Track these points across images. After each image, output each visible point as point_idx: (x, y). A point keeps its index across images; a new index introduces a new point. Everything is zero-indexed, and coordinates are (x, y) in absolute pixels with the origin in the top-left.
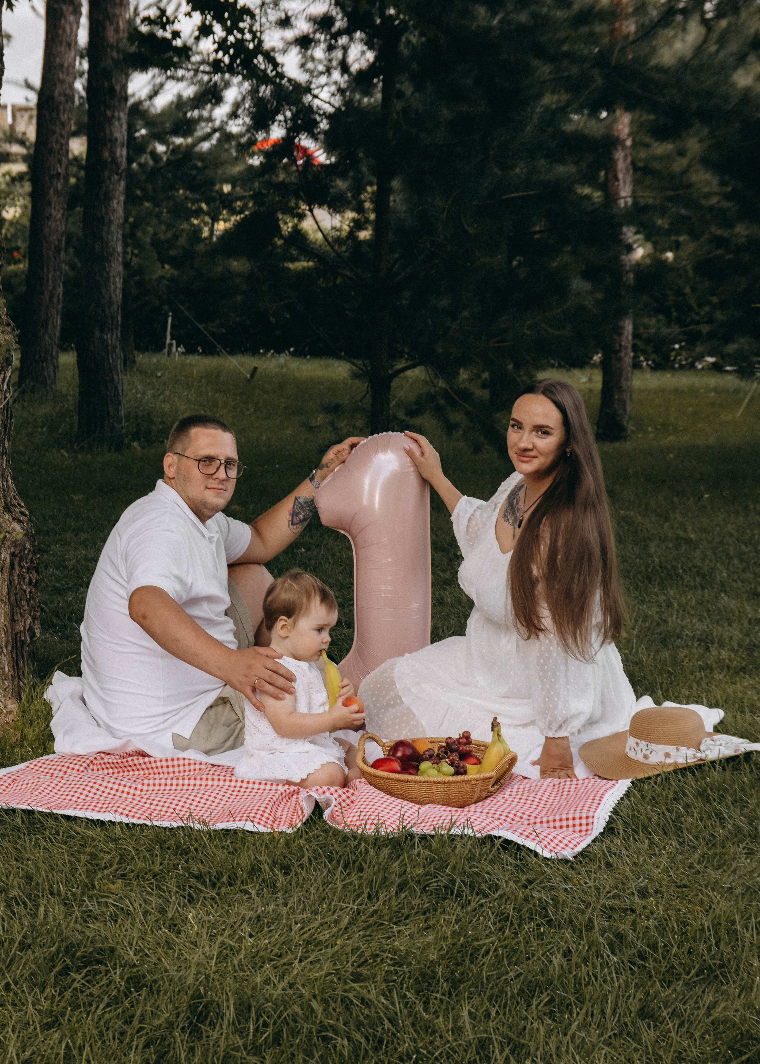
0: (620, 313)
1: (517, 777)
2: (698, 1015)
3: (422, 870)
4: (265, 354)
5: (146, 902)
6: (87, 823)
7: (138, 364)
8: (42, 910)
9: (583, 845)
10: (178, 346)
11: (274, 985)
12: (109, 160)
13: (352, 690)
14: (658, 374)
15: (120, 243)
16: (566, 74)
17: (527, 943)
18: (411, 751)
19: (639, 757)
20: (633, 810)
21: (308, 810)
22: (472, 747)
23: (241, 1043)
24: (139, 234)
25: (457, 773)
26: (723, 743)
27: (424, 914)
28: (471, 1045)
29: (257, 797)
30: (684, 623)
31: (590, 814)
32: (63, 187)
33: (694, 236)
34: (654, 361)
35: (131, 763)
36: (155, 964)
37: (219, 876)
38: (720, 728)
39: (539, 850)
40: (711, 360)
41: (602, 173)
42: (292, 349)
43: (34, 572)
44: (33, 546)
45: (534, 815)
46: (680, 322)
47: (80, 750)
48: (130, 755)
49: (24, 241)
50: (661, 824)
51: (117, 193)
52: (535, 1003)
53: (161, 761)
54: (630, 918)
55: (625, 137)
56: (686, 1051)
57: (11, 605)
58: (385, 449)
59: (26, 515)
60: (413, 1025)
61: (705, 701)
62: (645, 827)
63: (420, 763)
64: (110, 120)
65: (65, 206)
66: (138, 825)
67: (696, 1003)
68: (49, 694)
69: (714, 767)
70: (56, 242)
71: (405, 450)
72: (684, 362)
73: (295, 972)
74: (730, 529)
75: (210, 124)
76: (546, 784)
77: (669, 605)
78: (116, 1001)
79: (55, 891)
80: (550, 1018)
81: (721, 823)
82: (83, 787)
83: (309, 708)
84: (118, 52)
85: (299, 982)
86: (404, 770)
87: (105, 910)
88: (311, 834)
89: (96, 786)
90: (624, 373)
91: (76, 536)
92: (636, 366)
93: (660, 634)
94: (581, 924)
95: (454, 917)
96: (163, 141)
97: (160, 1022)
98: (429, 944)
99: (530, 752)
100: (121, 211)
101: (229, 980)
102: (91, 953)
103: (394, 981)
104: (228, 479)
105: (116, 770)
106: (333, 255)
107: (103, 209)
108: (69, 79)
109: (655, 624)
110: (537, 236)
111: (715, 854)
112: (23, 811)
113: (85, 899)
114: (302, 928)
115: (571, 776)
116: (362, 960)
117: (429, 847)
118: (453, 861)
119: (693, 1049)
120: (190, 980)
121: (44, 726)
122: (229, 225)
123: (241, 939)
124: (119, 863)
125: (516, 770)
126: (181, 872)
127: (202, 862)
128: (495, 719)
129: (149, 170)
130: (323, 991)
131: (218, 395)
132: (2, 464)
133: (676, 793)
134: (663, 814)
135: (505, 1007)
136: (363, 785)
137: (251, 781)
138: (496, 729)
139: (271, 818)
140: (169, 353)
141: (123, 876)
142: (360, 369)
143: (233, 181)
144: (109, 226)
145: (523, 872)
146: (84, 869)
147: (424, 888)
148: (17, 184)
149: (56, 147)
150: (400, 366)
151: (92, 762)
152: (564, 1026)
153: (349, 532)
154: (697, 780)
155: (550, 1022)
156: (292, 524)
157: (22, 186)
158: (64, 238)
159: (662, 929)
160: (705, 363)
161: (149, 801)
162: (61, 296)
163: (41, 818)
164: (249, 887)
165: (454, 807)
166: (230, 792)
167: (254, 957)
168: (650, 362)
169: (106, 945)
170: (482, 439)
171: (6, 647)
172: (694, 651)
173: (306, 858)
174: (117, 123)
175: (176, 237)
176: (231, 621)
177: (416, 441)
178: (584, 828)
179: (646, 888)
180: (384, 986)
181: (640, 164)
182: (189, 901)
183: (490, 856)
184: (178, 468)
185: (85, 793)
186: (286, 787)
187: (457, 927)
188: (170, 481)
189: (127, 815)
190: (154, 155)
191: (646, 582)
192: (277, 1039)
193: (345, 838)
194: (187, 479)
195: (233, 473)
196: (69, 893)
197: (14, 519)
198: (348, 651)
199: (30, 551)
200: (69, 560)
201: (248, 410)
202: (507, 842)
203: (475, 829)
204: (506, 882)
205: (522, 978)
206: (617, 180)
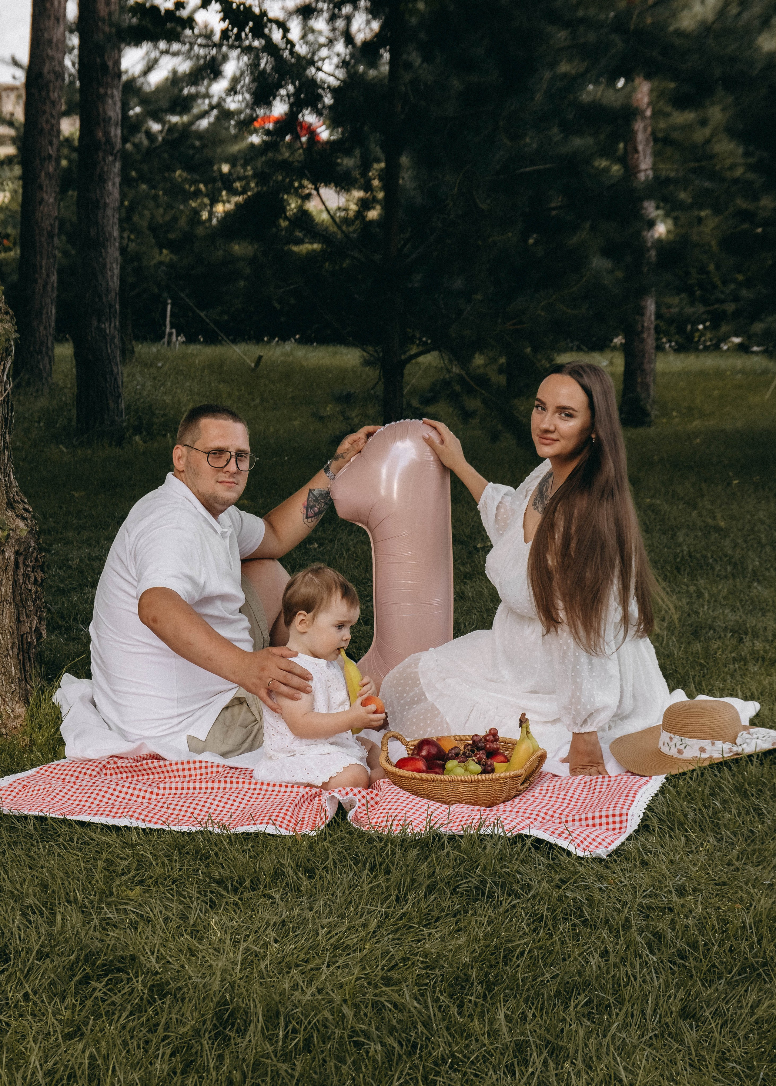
0: (642, 292)
1: (546, 774)
2: (741, 1015)
3: (451, 871)
4: (270, 341)
5: (166, 908)
6: (102, 829)
7: (137, 355)
8: (59, 918)
9: (618, 843)
10: (178, 335)
11: (302, 990)
12: (103, 140)
13: (374, 688)
14: (682, 356)
15: (116, 228)
16: (582, 41)
17: (562, 943)
18: (436, 750)
19: (673, 752)
20: (668, 807)
21: (331, 811)
22: (500, 745)
23: (271, 1049)
24: (136, 218)
25: (484, 772)
26: (761, 736)
27: (455, 916)
28: (507, 1048)
29: (278, 800)
30: (716, 613)
31: (624, 811)
32: (55, 170)
33: (717, 210)
34: (677, 343)
35: (146, 767)
36: (178, 971)
37: (241, 881)
38: (756, 721)
39: (572, 849)
40: (737, 340)
41: (621, 145)
42: (297, 337)
43: (39, 571)
44: (38, 544)
45: (565, 813)
46: (704, 301)
47: (92, 754)
48: (144, 759)
49: (14, 227)
50: (698, 820)
51: (112, 175)
52: (573, 1005)
53: (177, 764)
54: (668, 917)
55: (645, 107)
56: (729, 1051)
57: (16, 605)
58: (403, 437)
59: (29, 512)
60: (448, 1029)
61: (740, 694)
62: (681, 824)
63: (446, 762)
64: (103, 98)
65: (57, 189)
66: (155, 830)
67: (739, 1002)
68: (58, 697)
69: (751, 761)
70: (49, 228)
71: (424, 438)
72: (708, 343)
73: (323, 977)
74: (761, 516)
75: (207, 101)
76: (577, 781)
77: (700, 595)
78: (139, 1009)
79: (72, 899)
80: (589, 1020)
81: (760, 819)
82: (96, 792)
83: (329, 706)
84: (111, 25)
85: (329, 986)
86: (430, 769)
87: (124, 917)
88: (335, 836)
89: (111, 791)
90: (647, 355)
91: (78, 534)
92: (659, 348)
93: (692, 626)
94: (617, 924)
95: (487, 919)
96: (158, 119)
97: (185, 1030)
98: (460, 947)
99: (559, 749)
100: (116, 194)
101: (256, 986)
102: (112, 961)
103: (426, 985)
104: (239, 471)
105: (130, 775)
106: (340, 235)
107: (98, 192)
108: (59, 55)
109: (685, 615)
110: (554, 213)
111: (754, 850)
112: (36, 817)
113: (104, 905)
114: (329, 933)
115: (602, 772)
116: (393, 963)
117: (458, 848)
118: (483, 861)
119: (737, 1049)
120: (216, 987)
121: (53, 730)
122: (229, 207)
123: (266, 945)
124: (137, 869)
125: (546, 767)
126: (201, 878)
127: (223, 867)
128: (524, 715)
129: (144, 150)
130: (353, 996)
131: (221, 386)
132: (4, 460)
133: (712, 788)
134: (700, 810)
135: (542, 1009)
136: (387, 785)
137: (271, 783)
138: (524, 725)
139: (293, 821)
140: (169, 343)
141: (141, 882)
142: (371, 355)
143: (233, 161)
144: (105, 210)
145: (556, 872)
146: (101, 876)
147: (454, 890)
148: (6, 167)
149: (46, 127)
150: (412, 352)
151: (104, 766)
152: (603, 1028)
153: (367, 525)
154: (734, 775)
155: (589, 1023)
156: (307, 518)
157: (11, 170)
158: (57, 223)
159: (702, 927)
160: (730, 344)
161: (166, 805)
162: (55, 285)
163: (54, 825)
164: (272, 892)
165: (482, 806)
166: (249, 795)
167: (280, 963)
168: (673, 344)
169: (126, 953)
170: (500, 427)
171: (12, 649)
172: (728, 642)
173: (330, 860)
174: (110, 101)
175: (175, 219)
176: (246, 619)
177: (435, 428)
178: (618, 826)
179: (684, 886)
180: (416, 989)
181: (660, 135)
182: (210, 906)
183: (521, 856)
184: (188, 462)
185: (99, 798)
186: (308, 789)
187: (489, 928)
188: (179, 474)
189: (144, 820)
190: (149, 134)
191: (675, 572)
192: (308, 1045)
193: (371, 840)
194: (196, 473)
195: (245, 465)
196: (86, 900)
197: (17, 516)
198: (366, 650)
199: (34, 549)
200: (73, 559)
201: (254, 400)
202: (539, 841)
203: (506, 828)
204: (539, 881)
205: (559, 979)
206: (636, 151)
